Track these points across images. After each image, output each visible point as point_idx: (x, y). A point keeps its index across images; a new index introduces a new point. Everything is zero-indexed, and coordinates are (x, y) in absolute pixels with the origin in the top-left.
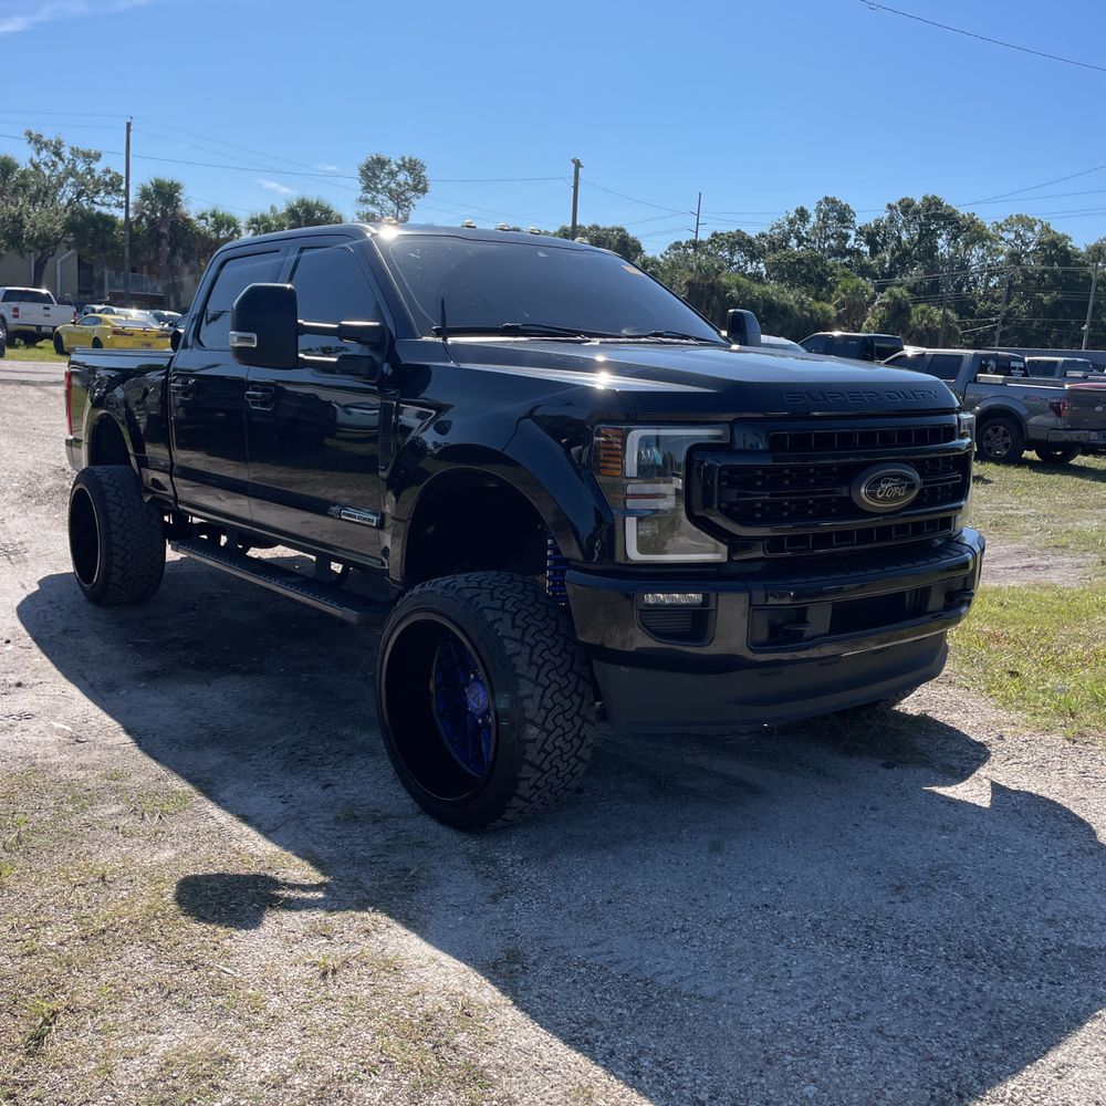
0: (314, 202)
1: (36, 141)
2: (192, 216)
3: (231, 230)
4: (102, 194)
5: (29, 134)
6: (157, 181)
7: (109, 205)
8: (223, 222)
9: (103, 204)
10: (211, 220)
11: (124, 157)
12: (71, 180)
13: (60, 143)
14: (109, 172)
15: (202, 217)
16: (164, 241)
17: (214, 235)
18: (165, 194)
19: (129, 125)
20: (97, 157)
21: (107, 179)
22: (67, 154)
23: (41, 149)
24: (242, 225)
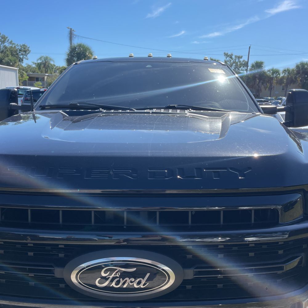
0: (306, 63)
1: (226, 55)
2: (266, 71)
3: (277, 74)
4: (242, 67)
5: (225, 53)
6: (256, 62)
7: (243, 70)
8: (275, 72)
9: (242, 70)
10: (271, 71)
11: (250, 55)
12: (234, 64)
13: (232, 55)
14: (244, 61)
15: (268, 71)
16: (257, 79)
17: (272, 76)
18: (259, 65)
19: (250, 47)
20: (241, 57)
21: (243, 63)
22: (233, 57)
23: (227, 57)
24: (281, 72)
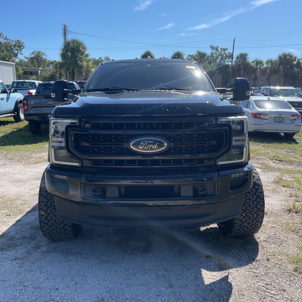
0: (287, 54)
1: (212, 47)
2: (250, 62)
3: (261, 65)
4: (227, 59)
5: (211, 46)
6: (241, 54)
7: (229, 62)
8: (259, 63)
9: (227, 62)
10: (255, 63)
11: (234, 47)
12: (220, 56)
13: (218, 47)
14: (229, 53)
15: (252, 62)
16: (241, 70)
17: (256, 67)
18: (243, 57)
19: (234, 40)
20: (227, 50)
21: (229, 55)
22: (219, 50)
23: (213, 49)
24: (264, 63)
